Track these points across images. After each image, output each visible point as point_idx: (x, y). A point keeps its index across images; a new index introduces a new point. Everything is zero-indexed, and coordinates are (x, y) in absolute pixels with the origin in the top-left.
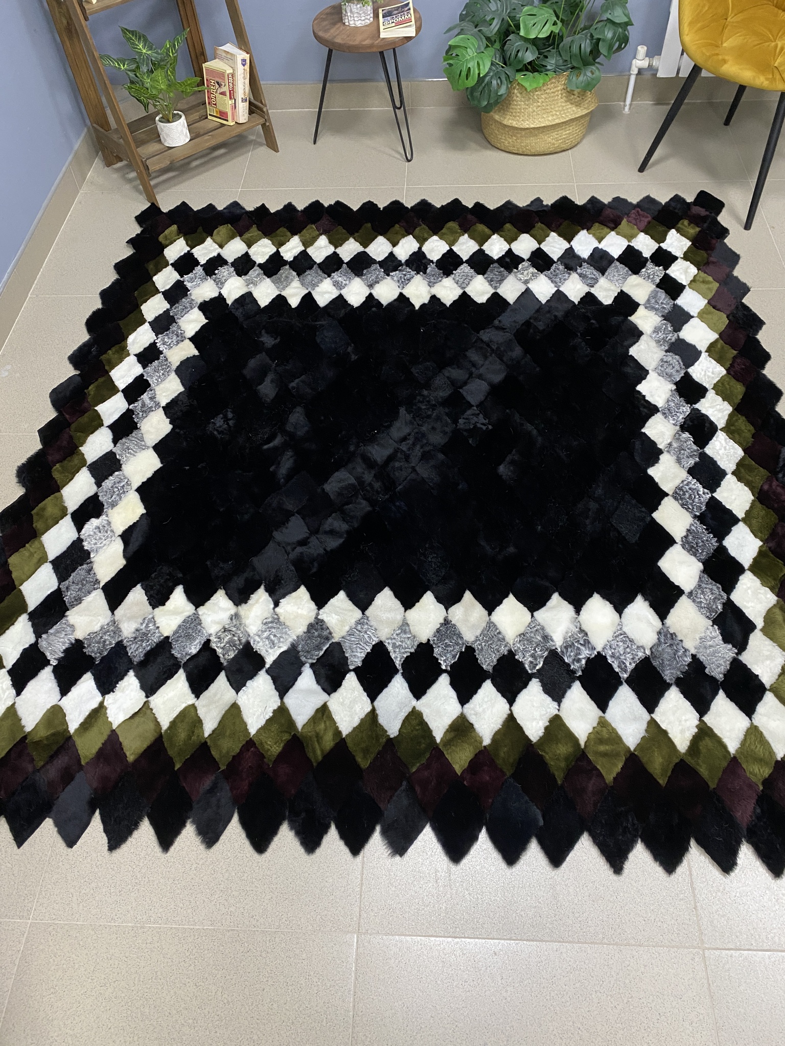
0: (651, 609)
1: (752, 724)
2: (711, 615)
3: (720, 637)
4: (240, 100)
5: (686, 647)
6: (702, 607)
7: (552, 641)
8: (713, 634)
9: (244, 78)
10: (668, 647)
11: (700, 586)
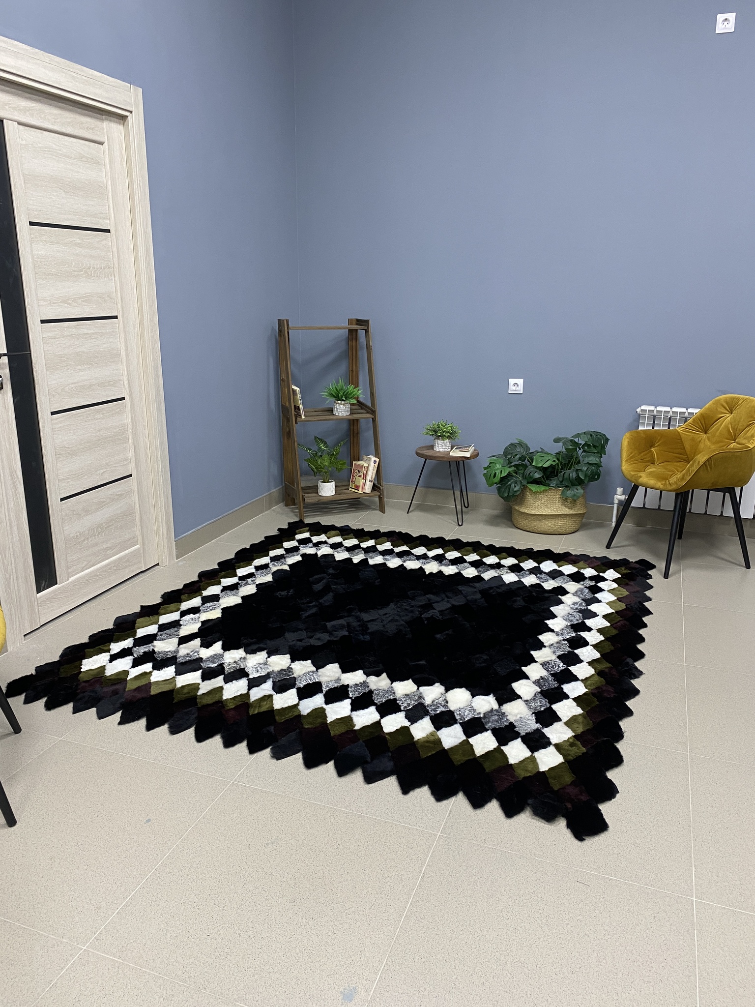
0: (496, 700)
1: (532, 755)
2: (535, 710)
3: (535, 720)
4: (368, 480)
5: (509, 719)
6: (531, 707)
7: (424, 700)
8: (530, 718)
9: (373, 470)
10: (496, 716)
11: (534, 699)
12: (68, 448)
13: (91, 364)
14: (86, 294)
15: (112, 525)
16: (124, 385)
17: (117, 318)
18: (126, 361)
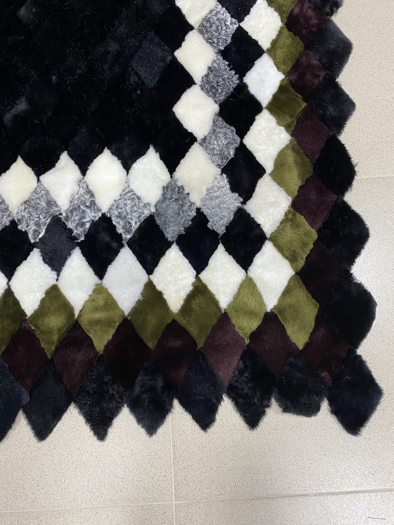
0: (161, 161)
1: (247, 275)
2: (222, 162)
3: (228, 186)
5: (192, 201)
6: (214, 155)
7: (57, 206)
8: (221, 184)
10: (174, 203)
11: (214, 131)
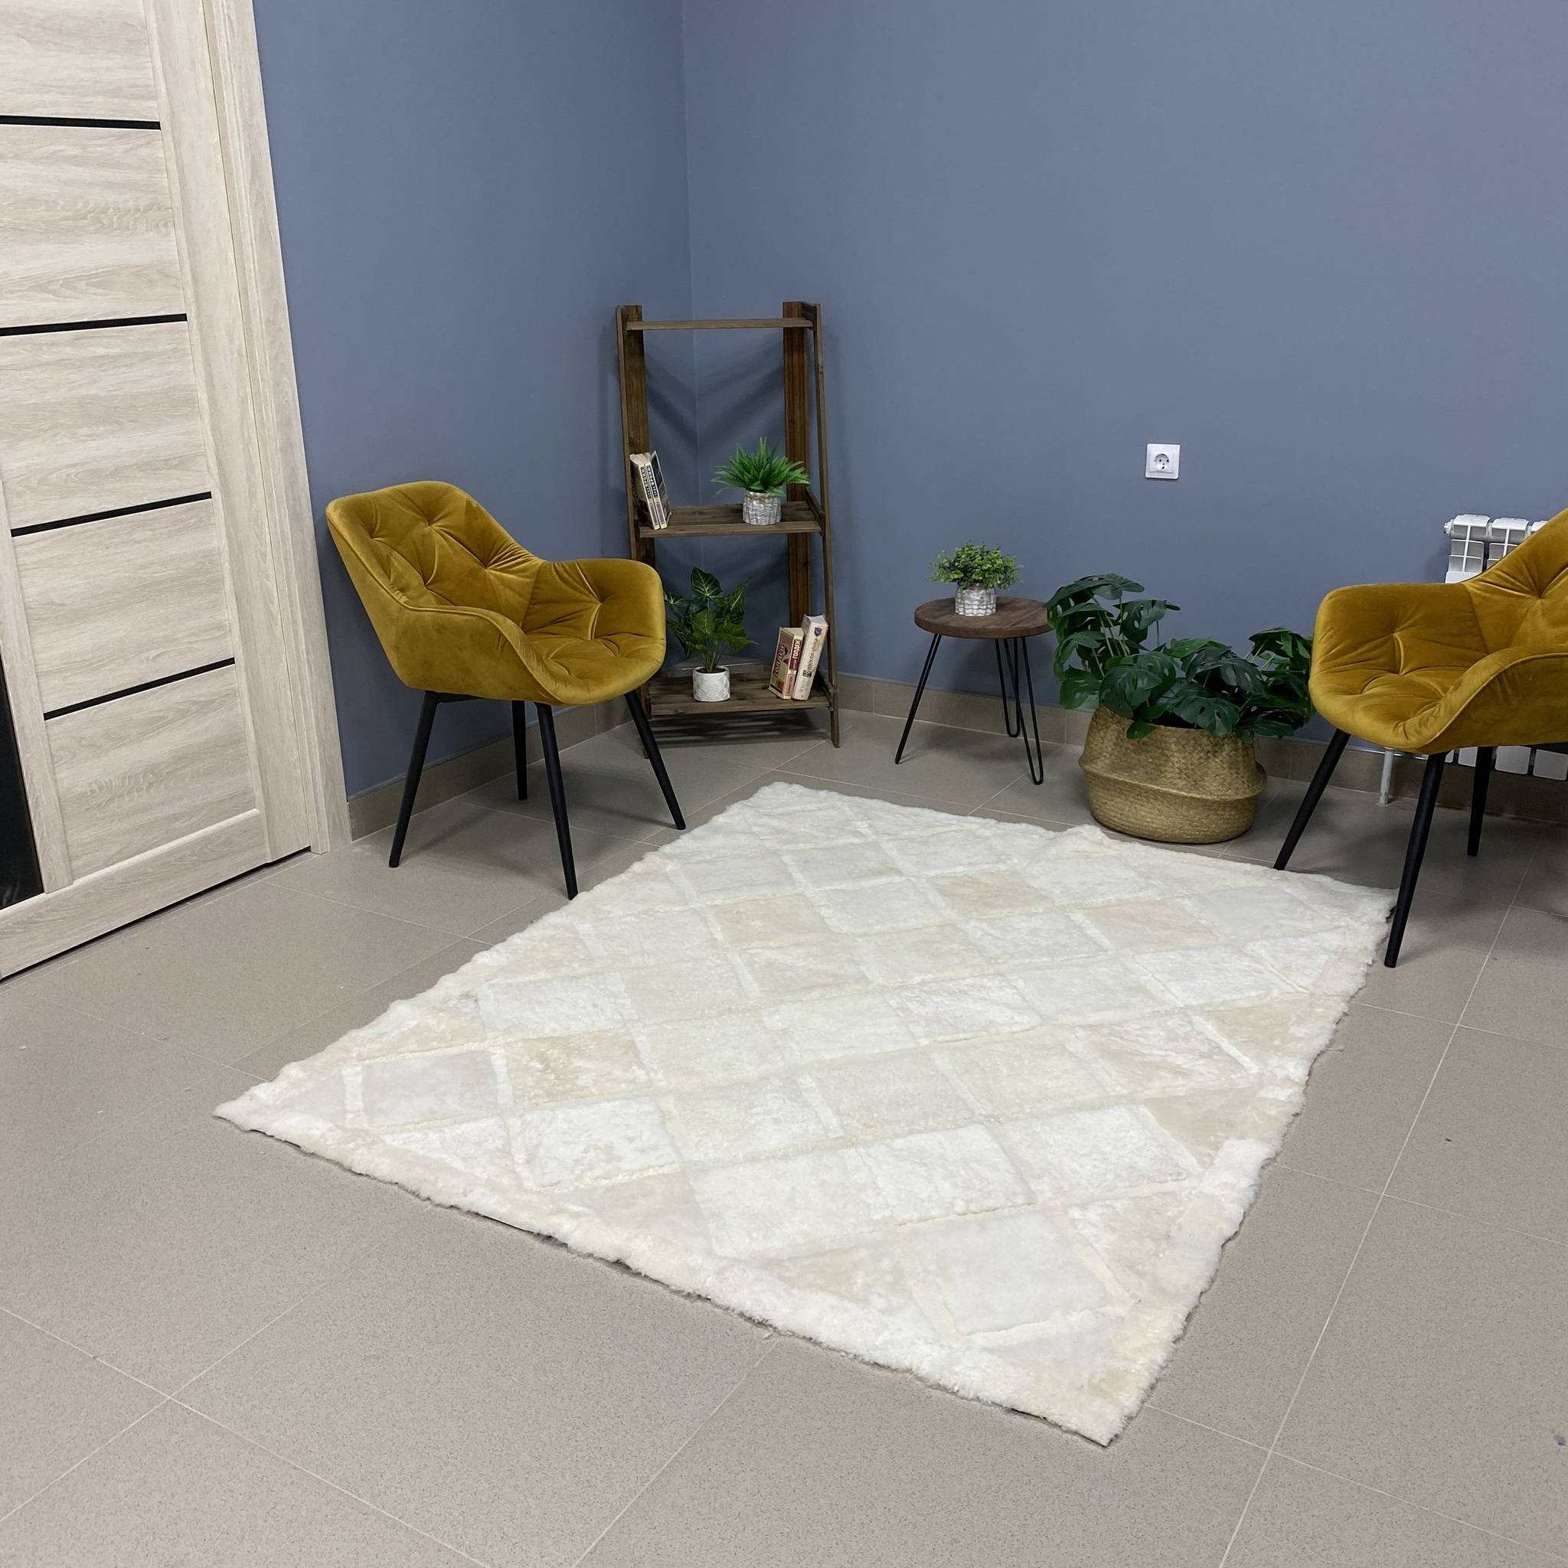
9: (815, 650)
12: (62, 605)
13: (117, 422)
14: (98, 269)
15: (184, 767)
16: (208, 467)
17: (186, 320)
18: (211, 415)
